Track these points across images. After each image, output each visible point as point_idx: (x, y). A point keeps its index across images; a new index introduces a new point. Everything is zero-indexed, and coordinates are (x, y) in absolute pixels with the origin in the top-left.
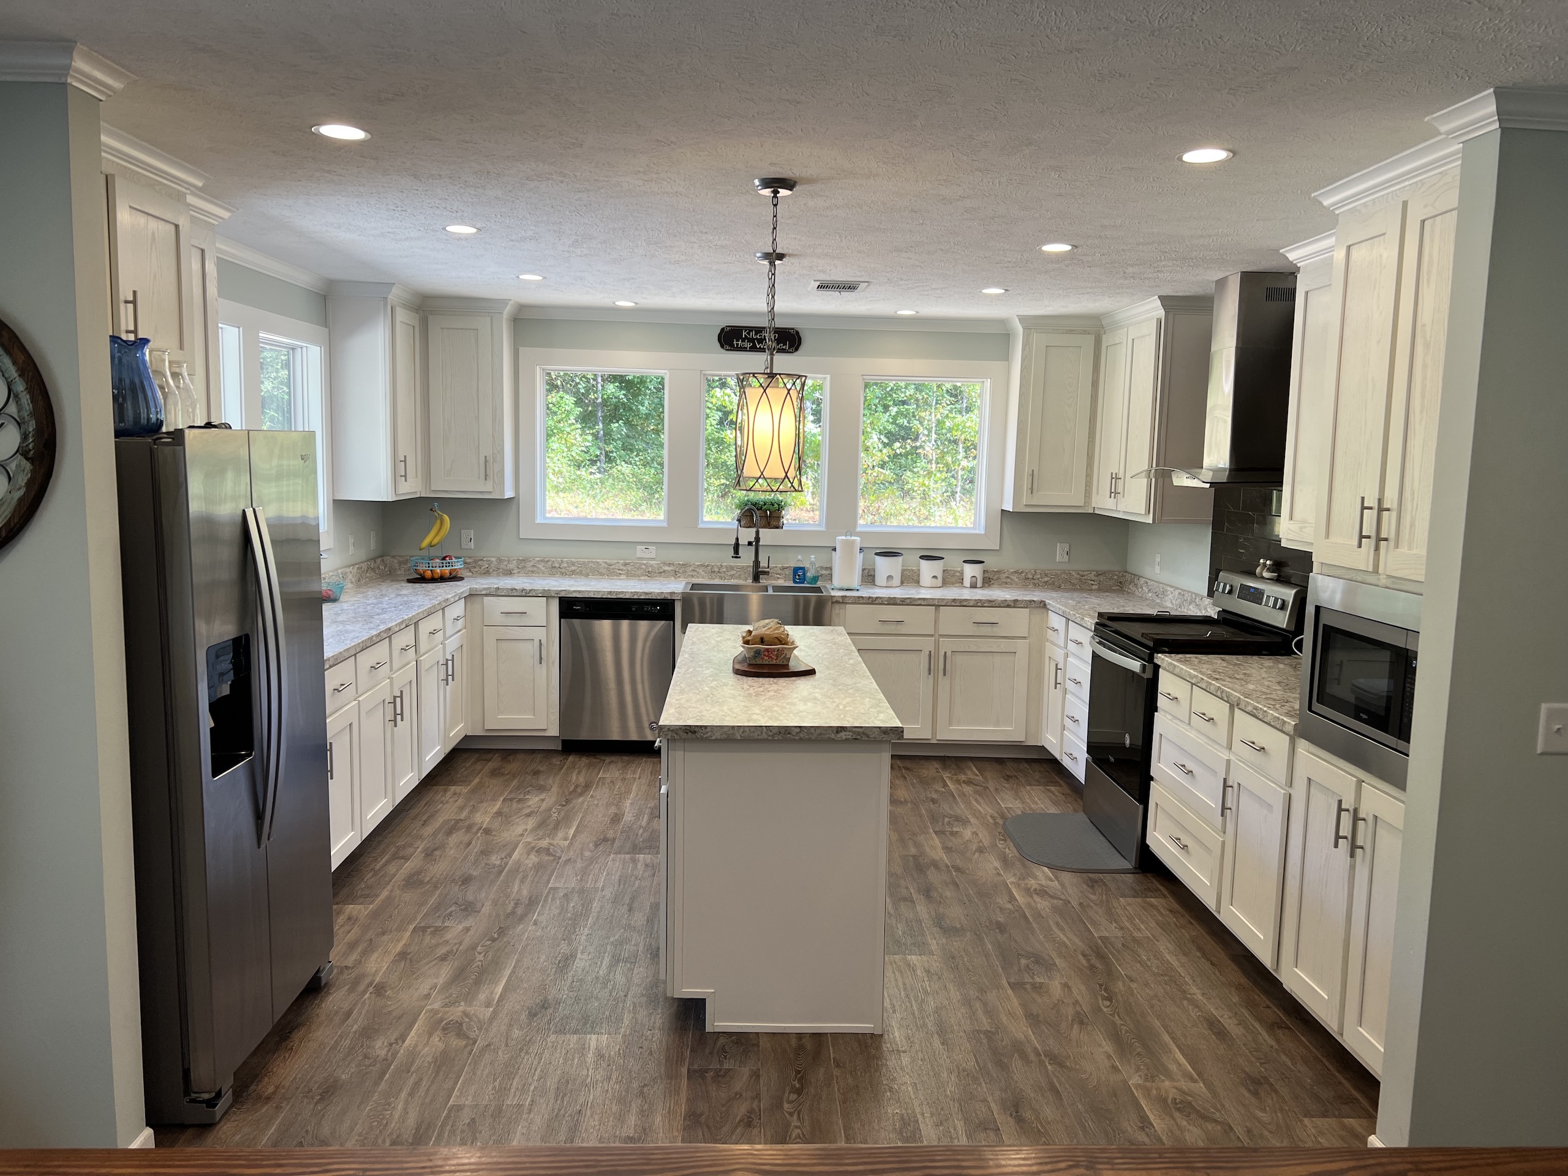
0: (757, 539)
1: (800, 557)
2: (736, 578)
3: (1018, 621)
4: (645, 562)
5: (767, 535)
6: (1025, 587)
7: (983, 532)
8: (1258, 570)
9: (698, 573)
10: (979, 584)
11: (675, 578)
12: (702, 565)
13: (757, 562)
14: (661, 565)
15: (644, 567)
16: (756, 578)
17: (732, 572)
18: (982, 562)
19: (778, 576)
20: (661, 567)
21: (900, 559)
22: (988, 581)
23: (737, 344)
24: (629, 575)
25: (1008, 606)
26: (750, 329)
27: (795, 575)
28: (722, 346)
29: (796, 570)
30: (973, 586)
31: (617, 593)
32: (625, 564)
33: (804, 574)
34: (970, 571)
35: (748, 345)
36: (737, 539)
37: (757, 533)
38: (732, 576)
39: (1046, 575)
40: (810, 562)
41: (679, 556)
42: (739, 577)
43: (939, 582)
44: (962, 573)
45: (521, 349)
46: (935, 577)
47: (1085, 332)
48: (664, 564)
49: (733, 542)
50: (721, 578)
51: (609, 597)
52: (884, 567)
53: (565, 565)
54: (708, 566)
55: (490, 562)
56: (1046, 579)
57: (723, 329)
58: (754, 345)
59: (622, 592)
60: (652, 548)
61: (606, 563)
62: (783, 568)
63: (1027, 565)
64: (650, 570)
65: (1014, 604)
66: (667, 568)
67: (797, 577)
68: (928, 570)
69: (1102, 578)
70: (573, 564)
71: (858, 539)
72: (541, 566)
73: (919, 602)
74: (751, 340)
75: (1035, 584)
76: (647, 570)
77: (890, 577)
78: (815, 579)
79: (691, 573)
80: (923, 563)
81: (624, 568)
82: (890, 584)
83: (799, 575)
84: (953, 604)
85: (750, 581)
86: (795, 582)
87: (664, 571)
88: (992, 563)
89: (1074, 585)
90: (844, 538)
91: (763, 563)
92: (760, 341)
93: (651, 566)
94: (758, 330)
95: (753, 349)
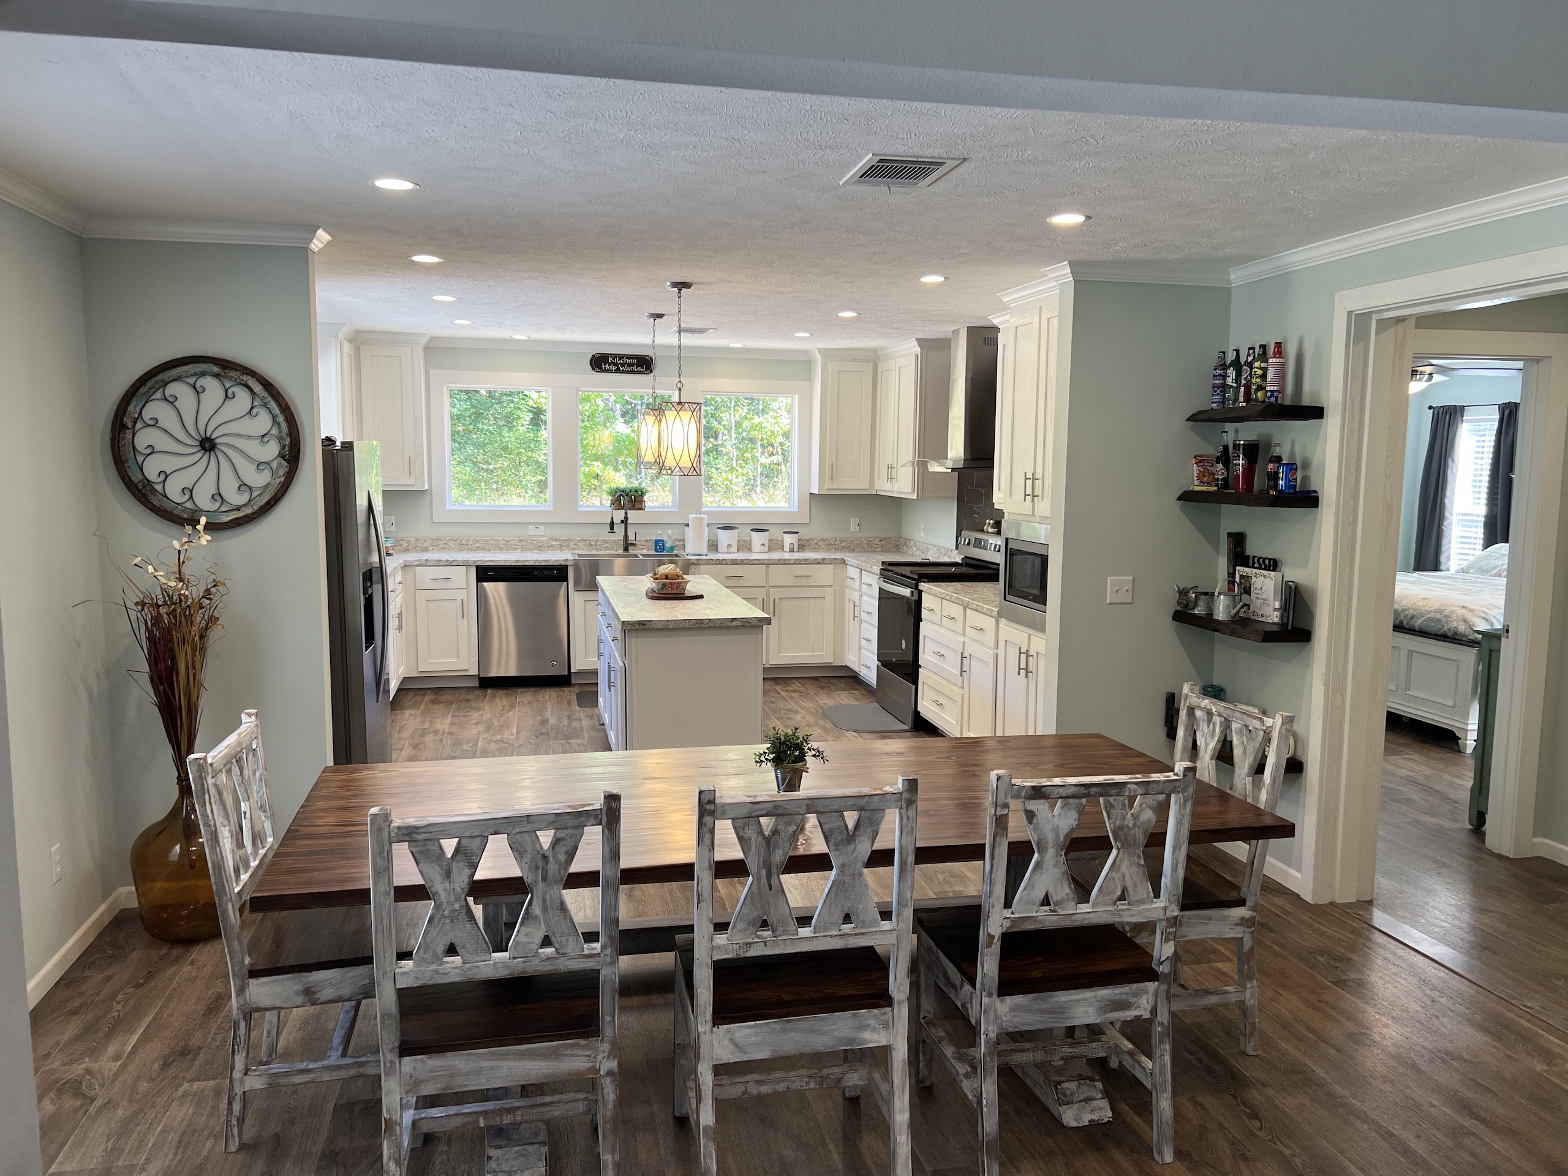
0: (626, 518)
1: (659, 532)
2: (609, 549)
3: (825, 574)
4: (536, 538)
5: (633, 516)
6: (829, 550)
7: (796, 510)
8: (985, 527)
9: (579, 546)
10: (796, 550)
12: (585, 540)
13: (626, 537)
14: (549, 541)
15: (535, 541)
16: (626, 549)
17: (606, 545)
18: (797, 533)
19: (643, 547)
21: (736, 531)
22: (802, 547)
23: (605, 368)
24: (523, 549)
25: (818, 563)
26: (614, 356)
27: (656, 546)
28: (593, 369)
29: (657, 542)
30: (792, 551)
31: (522, 561)
32: (521, 541)
33: (663, 545)
34: (788, 539)
35: (614, 368)
36: (612, 518)
37: (626, 513)
38: (606, 548)
39: (844, 542)
40: (669, 536)
41: (563, 533)
42: (612, 549)
43: (766, 548)
44: (782, 541)
45: (431, 371)
46: (763, 545)
47: (866, 361)
48: (552, 539)
49: (609, 521)
50: (597, 550)
51: (517, 564)
52: (724, 537)
53: (471, 542)
55: (409, 542)
56: (844, 544)
57: (593, 356)
58: (618, 368)
60: (542, 528)
61: (502, 541)
62: (647, 541)
63: (829, 535)
64: (541, 544)
65: (822, 562)
66: (554, 543)
67: (658, 548)
68: (757, 539)
69: (883, 543)
70: (477, 541)
71: (706, 517)
72: (451, 543)
74: (616, 364)
75: (836, 549)
76: (537, 543)
77: (729, 546)
78: (672, 548)
80: (754, 534)
81: (519, 543)
82: (729, 551)
83: (659, 546)
84: (778, 563)
85: (621, 552)
86: (656, 551)
87: (552, 546)
88: (805, 533)
89: (864, 548)
90: (694, 516)
91: (631, 538)
92: (622, 365)
93: (542, 541)
94: (621, 357)
95: (618, 371)
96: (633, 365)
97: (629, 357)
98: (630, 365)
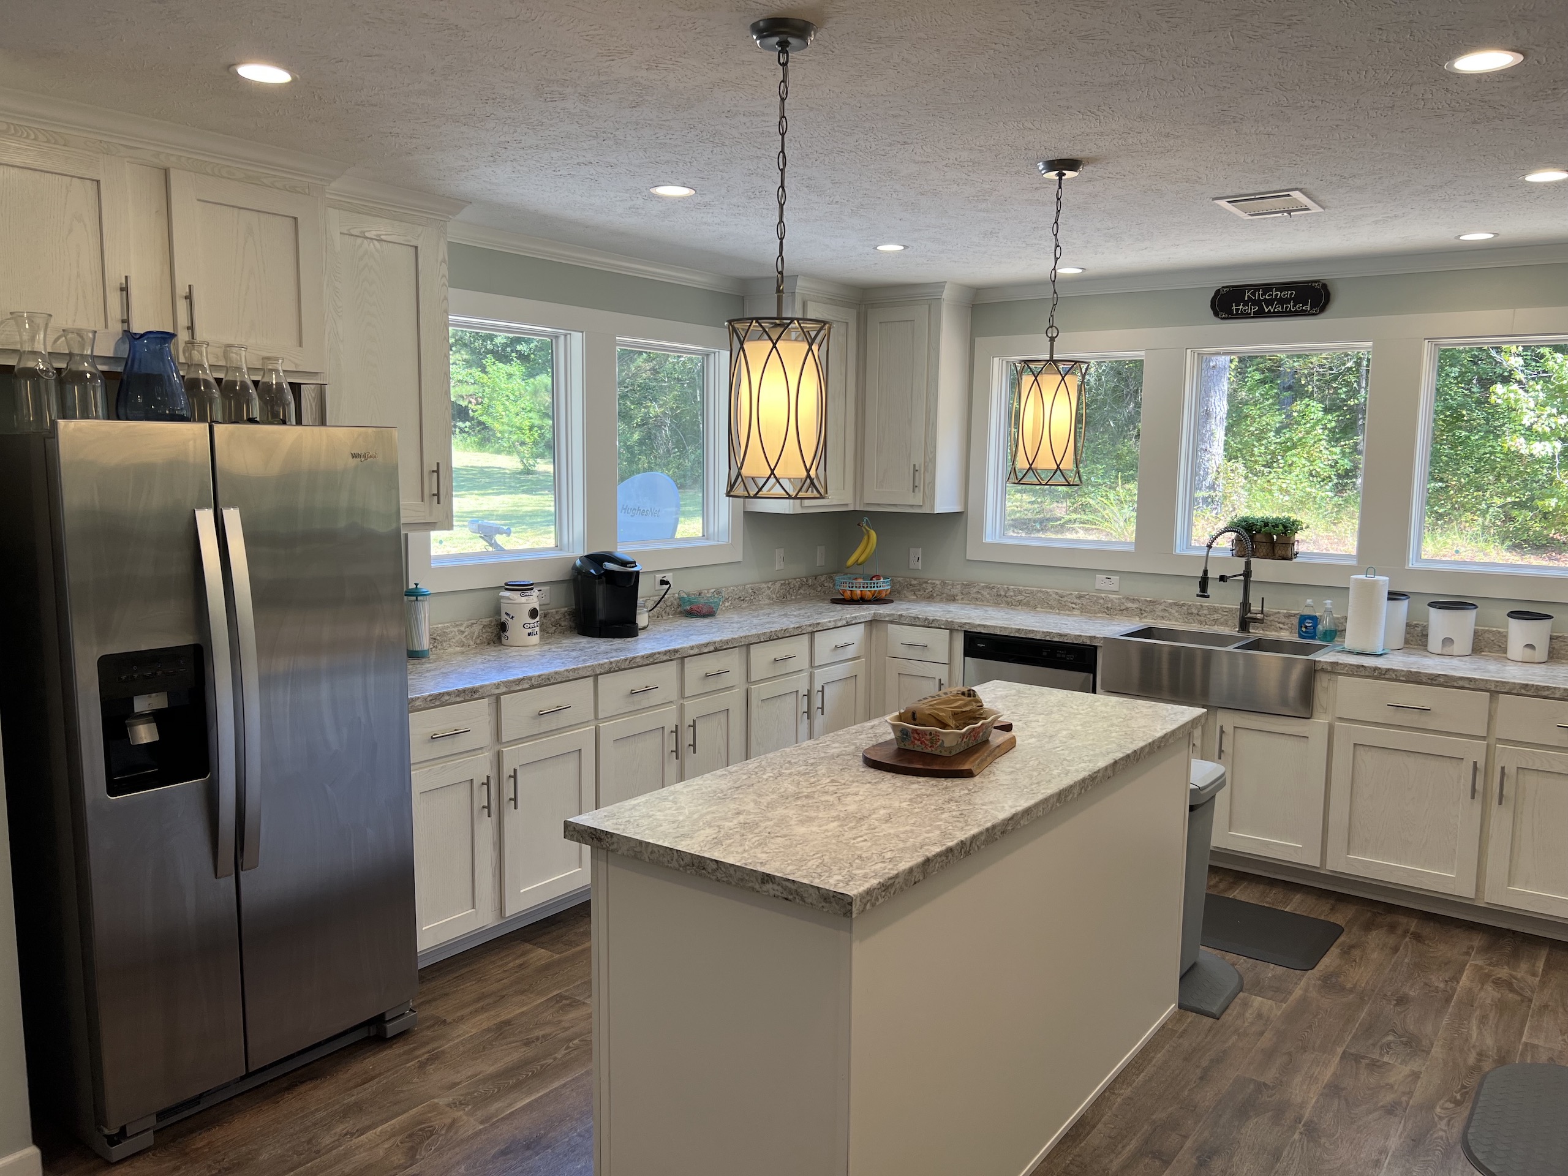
0: (1247, 574)
1: (1309, 601)
2: (1221, 624)
4: (1103, 595)
5: (1264, 569)
9: (1170, 613)
11: (1141, 618)
12: (1175, 604)
13: (1246, 605)
14: (1124, 601)
15: (1101, 601)
16: (1245, 624)
17: (1216, 616)
19: (1281, 626)
20: (1123, 603)
23: (1237, 310)
24: (1085, 611)
26: (1255, 288)
27: (1301, 627)
28: (1216, 314)
29: (1303, 619)
31: (1027, 631)
32: (1080, 597)
33: (1315, 627)
35: (1253, 310)
36: (1206, 572)
37: (1248, 564)
40: (1324, 608)
41: (1146, 591)
43: (1541, 653)
45: (977, 339)
46: (1534, 648)
48: (1128, 599)
50: (1201, 622)
51: (1017, 635)
52: (1445, 624)
53: (1012, 594)
54: (1183, 605)
55: (934, 585)
57: (1218, 292)
58: (1261, 308)
59: (1033, 631)
60: (1115, 578)
61: (1057, 593)
62: (1289, 616)
64: (1109, 605)
66: (1130, 605)
67: (1304, 629)
68: (1519, 633)
70: (1020, 593)
72: (985, 593)
73: (1461, 683)
74: (1255, 303)
76: (1106, 606)
77: (1449, 641)
78: (1331, 634)
79: (1161, 614)
81: (1078, 601)
82: (1447, 651)
83: (1306, 627)
84: (1523, 692)
85: (1234, 631)
86: (1301, 636)
87: (1127, 609)
90: (1363, 577)
91: (1255, 607)
92: (1269, 303)
93: (1111, 601)
94: (1267, 288)
95: (1260, 314)
96: (1288, 301)
97: (1282, 287)
98: (1282, 301)
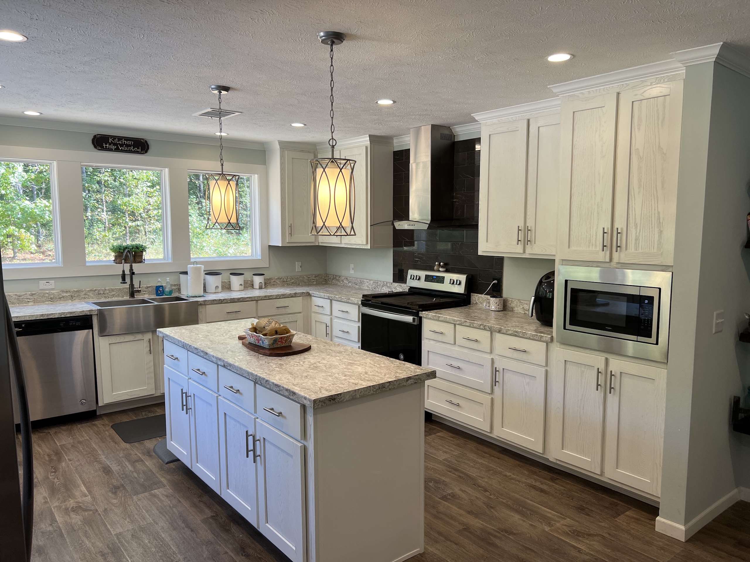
1: (159, 279)
2: (116, 296)
3: (296, 304)
4: (47, 292)
5: (136, 267)
7: (260, 258)
8: (435, 268)
9: (89, 295)
10: (263, 287)
11: (72, 301)
12: (91, 290)
13: (132, 285)
14: (61, 293)
15: (47, 295)
16: (132, 295)
17: (113, 293)
18: (263, 275)
19: (144, 292)
20: (61, 294)
21: (220, 276)
22: (267, 284)
23: (106, 147)
24: (35, 302)
26: (114, 137)
27: (157, 291)
28: (95, 147)
29: (158, 288)
30: (261, 288)
31: (48, 315)
32: (32, 295)
33: (163, 290)
34: (258, 280)
35: (114, 147)
36: (124, 271)
37: (131, 266)
38: (113, 296)
40: (166, 282)
41: (73, 286)
42: (118, 296)
43: (242, 287)
44: (252, 281)
46: (241, 285)
47: (309, 152)
48: (63, 291)
49: (121, 273)
50: (105, 297)
51: (42, 318)
52: (213, 281)
54: (95, 290)
57: (95, 136)
58: (118, 147)
59: (52, 314)
60: (52, 282)
61: (16, 295)
62: (147, 287)
63: (282, 275)
64: (52, 297)
66: (65, 294)
67: (159, 292)
69: (317, 278)
71: (203, 266)
73: (247, 299)
74: (115, 144)
76: (50, 297)
77: (217, 287)
78: (171, 292)
79: (83, 296)
80: (233, 277)
81: (31, 297)
82: (216, 291)
83: (160, 291)
84: (265, 298)
85: (127, 298)
86: (157, 296)
87: (63, 297)
88: (268, 274)
89: (305, 282)
90: (192, 266)
91: (136, 285)
92: (122, 145)
93: (53, 294)
94: (120, 138)
95: (117, 150)
96: (130, 146)
97: (127, 139)
98: (127, 146)
